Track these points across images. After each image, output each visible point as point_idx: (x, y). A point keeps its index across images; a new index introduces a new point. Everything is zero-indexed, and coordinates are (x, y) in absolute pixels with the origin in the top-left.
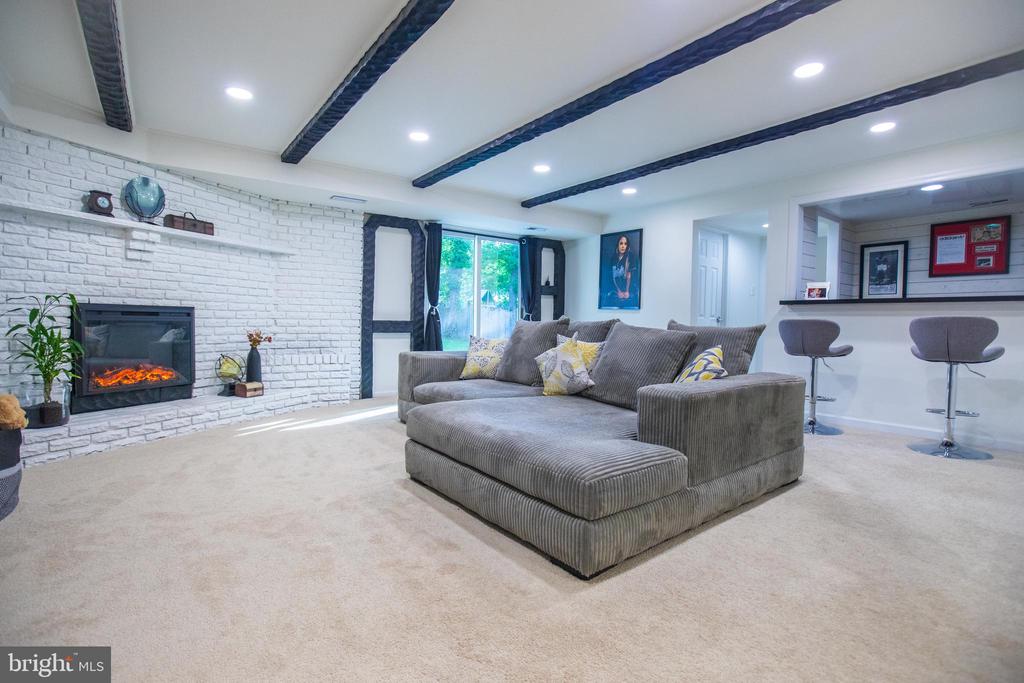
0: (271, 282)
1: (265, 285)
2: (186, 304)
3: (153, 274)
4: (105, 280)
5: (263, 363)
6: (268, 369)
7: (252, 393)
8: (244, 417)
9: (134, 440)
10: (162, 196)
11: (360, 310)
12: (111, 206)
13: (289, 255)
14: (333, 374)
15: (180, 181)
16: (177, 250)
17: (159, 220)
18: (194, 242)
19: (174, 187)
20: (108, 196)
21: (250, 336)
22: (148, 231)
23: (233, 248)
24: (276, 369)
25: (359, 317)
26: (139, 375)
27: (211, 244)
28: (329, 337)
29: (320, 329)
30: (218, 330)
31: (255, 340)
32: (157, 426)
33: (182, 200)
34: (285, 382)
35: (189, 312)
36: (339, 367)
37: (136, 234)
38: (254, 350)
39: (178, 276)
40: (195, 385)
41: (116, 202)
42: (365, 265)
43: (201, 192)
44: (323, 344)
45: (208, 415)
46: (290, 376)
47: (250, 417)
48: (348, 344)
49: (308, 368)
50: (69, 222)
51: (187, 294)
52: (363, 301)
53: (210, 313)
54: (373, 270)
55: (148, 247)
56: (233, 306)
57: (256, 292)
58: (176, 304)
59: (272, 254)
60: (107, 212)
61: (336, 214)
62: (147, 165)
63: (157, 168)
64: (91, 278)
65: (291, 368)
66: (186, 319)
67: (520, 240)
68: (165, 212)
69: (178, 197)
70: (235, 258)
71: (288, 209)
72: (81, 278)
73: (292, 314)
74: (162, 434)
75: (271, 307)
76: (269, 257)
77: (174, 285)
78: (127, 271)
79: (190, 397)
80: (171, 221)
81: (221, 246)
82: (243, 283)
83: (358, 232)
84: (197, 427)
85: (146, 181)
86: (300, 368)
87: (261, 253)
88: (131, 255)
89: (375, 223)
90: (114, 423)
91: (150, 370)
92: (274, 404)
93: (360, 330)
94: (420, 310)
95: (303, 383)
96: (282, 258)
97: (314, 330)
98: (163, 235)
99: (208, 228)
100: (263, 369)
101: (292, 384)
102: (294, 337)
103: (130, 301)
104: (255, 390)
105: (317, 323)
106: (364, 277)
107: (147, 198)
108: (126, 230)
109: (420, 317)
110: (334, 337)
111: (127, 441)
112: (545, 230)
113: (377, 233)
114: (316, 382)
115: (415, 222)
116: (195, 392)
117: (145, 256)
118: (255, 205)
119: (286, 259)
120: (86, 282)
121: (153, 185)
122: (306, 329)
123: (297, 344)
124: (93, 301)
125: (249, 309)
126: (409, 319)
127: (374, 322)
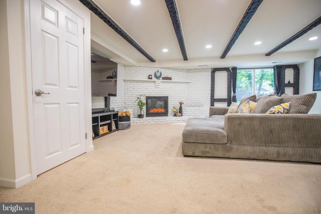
0: (187, 90)
1: (185, 91)
2: (167, 96)
3: (160, 90)
4: (152, 92)
5: (183, 109)
6: (184, 111)
7: (179, 116)
8: (176, 121)
9: (153, 123)
10: (161, 73)
11: (210, 96)
12: (152, 77)
13: (191, 83)
14: (200, 113)
15: (165, 69)
16: (165, 84)
17: (161, 78)
18: (168, 82)
19: (164, 71)
20: (151, 75)
21: (180, 103)
22: (158, 81)
23: (177, 82)
24: (186, 111)
25: (210, 98)
26: (157, 111)
27: (172, 82)
28: (201, 103)
29: (199, 101)
30: (174, 101)
31: (181, 104)
32: (157, 121)
33: (165, 74)
34: (188, 114)
35: (167, 97)
36: (202, 111)
37: (156, 82)
38: (181, 106)
39: (165, 90)
40: (169, 113)
41: (153, 76)
42: (211, 83)
43: (170, 71)
44: (200, 105)
45: (168, 120)
46: (189, 113)
47: (178, 121)
48: (207, 105)
49: (194, 111)
50: (146, 81)
51: (167, 93)
52: (211, 93)
53: (172, 98)
54: (214, 84)
55: (159, 84)
56: (177, 96)
57: (183, 92)
58: (165, 96)
59: (187, 83)
60: (151, 79)
61: (203, 70)
62: (159, 68)
63: (161, 68)
64: (149, 91)
65: (190, 111)
66: (166, 99)
67: (274, 68)
68: (162, 77)
69: (165, 73)
70: (178, 85)
71: (191, 71)
72: (148, 91)
73: (192, 97)
74: (158, 122)
75: (187, 96)
76: (186, 84)
77: (164, 92)
78: (155, 89)
79: (167, 116)
80: (164, 78)
81: (174, 82)
82: (179, 90)
83: (210, 74)
84: (165, 122)
85: (158, 71)
86: (192, 111)
87: (184, 83)
88: (156, 86)
89: (214, 71)
90: (150, 119)
91: (159, 110)
92: (184, 119)
93: (210, 101)
94: (230, 95)
95: (193, 115)
96: (189, 84)
97: (197, 101)
98: (161, 81)
99: (170, 79)
100: (183, 111)
101: (190, 115)
102: (192, 103)
103: (156, 96)
104: (179, 115)
105: (198, 99)
106: (211, 86)
107: (158, 74)
108: (155, 81)
109: (230, 97)
110: (202, 103)
111: (152, 123)
112: (281, 62)
113: (215, 73)
114: (196, 115)
115: (228, 68)
116: (168, 115)
117: (158, 86)
118: (182, 72)
119: (190, 83)
120: (149, 92)
121: (159, 72)
122: (195, 101)
123: (193, 105)
124: (150, 96)
125: (181, 96)
126: (226, 98)
127: (214, 99)
